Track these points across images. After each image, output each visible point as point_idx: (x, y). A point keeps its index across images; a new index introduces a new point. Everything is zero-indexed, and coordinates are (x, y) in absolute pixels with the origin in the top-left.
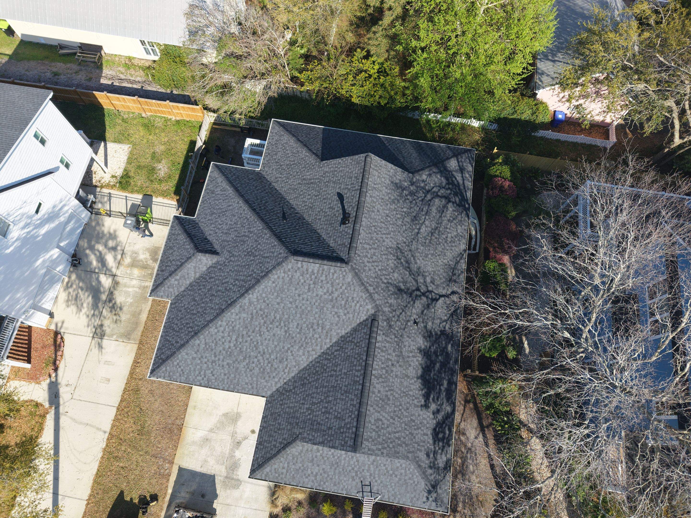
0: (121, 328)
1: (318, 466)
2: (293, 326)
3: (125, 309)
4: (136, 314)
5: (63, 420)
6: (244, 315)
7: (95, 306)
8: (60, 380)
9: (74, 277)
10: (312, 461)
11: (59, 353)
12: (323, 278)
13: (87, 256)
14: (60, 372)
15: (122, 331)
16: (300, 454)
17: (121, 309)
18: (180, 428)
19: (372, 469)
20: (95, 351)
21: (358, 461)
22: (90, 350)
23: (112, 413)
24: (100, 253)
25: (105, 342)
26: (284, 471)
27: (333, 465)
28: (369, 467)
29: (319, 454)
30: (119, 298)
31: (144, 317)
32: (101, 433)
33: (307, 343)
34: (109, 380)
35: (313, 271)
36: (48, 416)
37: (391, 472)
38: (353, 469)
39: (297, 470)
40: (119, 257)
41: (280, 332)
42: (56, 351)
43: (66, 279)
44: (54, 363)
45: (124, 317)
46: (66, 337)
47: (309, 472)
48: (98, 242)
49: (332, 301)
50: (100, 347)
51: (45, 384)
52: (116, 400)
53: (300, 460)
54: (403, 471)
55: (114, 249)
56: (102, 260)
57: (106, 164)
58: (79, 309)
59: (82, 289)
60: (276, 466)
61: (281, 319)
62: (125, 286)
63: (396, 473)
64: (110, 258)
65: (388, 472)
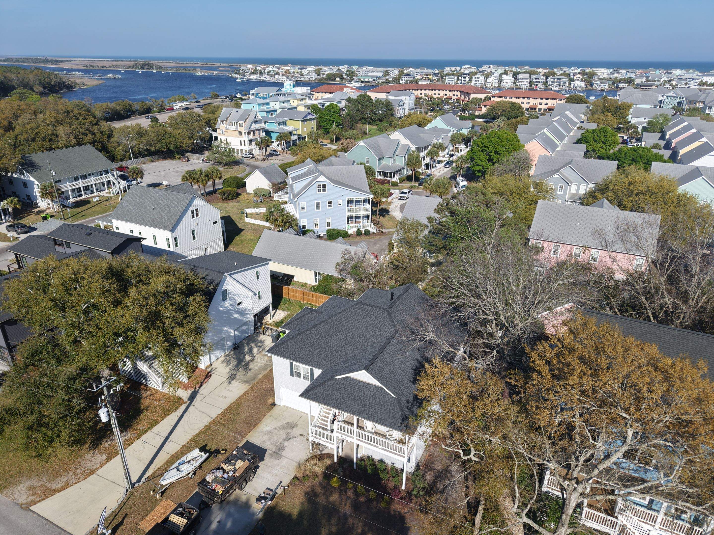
0: (245, 378)
1: (340, 394)
2: (350, 334)
3: (252, 371)
4: (256, 375)
5: (191, 408)
6: (327, 327)
7: (237, 366)
8: (199, 391)
9: (232, 353)
10: (338, 390)
11: (206, 380)
12: (372, 313)
13: (244, 346)
14: (202, 388)
15: (245, 379)
16: (332, 385)
17: (250, 370)
18: (256, 424)
19: (371, 400)
20: (226, 384)
21: (364, 394)
22: (224, 382)
23: (220, 411)
24: (252, 347)
25: (233, 382)
26: (320, 394)
27: (349, 394)
28: (370, 398)
29: (343, 386)
30: (251, 366)
31: (260, 376)
32: (210, 418)
33: (354, 344)
34: (226, 398)
35: (368, 310)
36: (183, 405)
37: (382, 403)
38: (360, 398)
39: (328, 395)
40: (261, 350)
41: (342, 337)
42: (205, 379)
43: (227, 353)
44: (202, 383)
45: (250, 374)
46: (213, 375)
47: (334, 397)
48: (253, 342)
49: (373, 324)
50: (230, 383)
51: (190, 392)
52: (225, 406)
53: (331, 388)
54: (389, 404)
55: (260, 347)
56: (251, 350)
57: (273, 316)
58: (227, 365)
59: (234, 358)
60: (316, 391)
61: (344, 330)
62: (257, 362)
63: (385, 404)
64: (255, 350)
65: (380, 403)
